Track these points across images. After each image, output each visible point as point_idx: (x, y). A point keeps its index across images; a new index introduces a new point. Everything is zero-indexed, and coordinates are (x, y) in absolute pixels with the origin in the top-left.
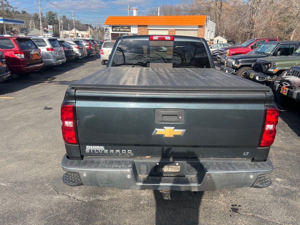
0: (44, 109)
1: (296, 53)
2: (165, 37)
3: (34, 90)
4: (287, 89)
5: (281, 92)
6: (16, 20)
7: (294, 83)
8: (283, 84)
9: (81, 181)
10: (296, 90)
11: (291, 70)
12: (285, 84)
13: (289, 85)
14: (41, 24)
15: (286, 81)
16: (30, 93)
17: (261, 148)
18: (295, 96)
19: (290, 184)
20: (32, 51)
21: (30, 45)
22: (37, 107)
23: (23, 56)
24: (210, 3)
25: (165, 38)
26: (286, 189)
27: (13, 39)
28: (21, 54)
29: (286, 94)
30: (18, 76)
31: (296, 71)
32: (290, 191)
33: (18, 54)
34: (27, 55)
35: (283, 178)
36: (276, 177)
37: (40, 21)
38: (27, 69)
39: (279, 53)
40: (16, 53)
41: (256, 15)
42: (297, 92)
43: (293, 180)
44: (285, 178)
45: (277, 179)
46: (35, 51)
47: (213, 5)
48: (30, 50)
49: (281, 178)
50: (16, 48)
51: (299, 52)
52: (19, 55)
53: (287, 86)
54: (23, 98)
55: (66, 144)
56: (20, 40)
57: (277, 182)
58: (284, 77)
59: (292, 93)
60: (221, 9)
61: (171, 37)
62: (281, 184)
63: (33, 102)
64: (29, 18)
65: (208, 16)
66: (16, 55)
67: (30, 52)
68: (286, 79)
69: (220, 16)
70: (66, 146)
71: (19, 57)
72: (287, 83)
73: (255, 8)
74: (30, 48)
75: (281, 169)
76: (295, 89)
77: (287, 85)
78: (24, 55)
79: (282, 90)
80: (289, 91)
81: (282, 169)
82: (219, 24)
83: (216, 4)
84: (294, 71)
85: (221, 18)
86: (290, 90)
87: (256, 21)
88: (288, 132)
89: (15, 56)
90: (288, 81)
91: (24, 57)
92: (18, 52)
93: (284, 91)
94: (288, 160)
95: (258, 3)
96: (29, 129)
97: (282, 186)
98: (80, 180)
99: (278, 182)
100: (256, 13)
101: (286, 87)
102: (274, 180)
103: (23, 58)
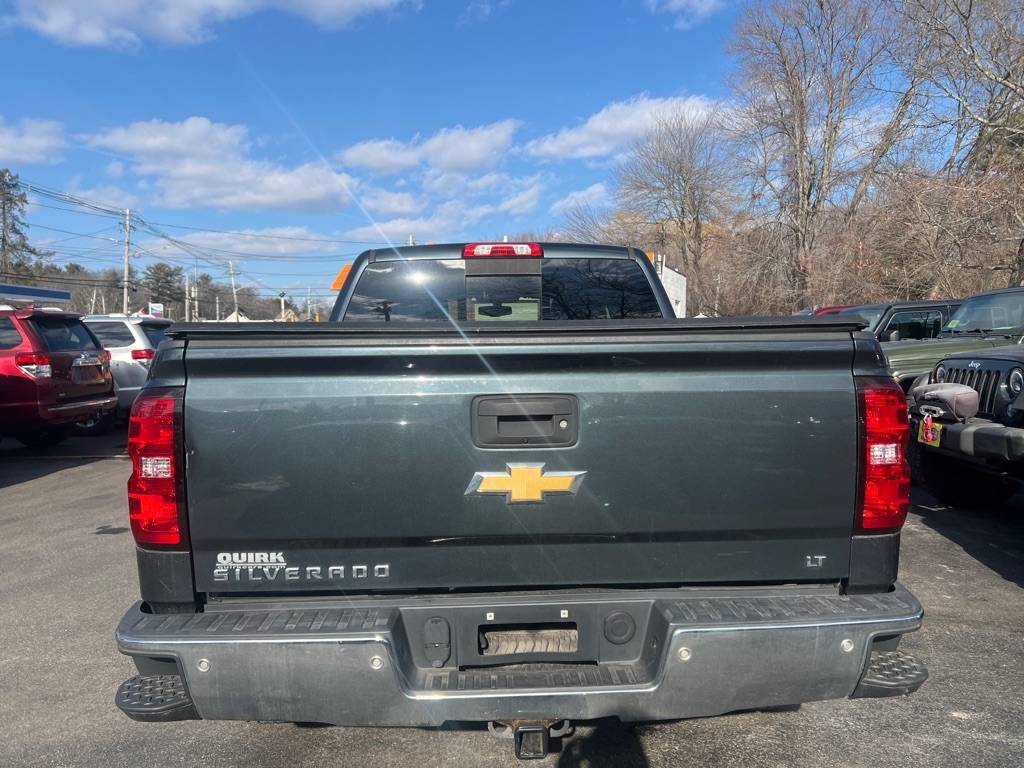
0: (97, 533)
1: (950, 331)
2: (514, 246)
3: (72, 480)
4: (939, 426)
5: (920, 440)
6: (45, 288)
7: (958, 402)
8: (923, 412)
9: (190, 697)
10: (968, 426)
11: (941, 368)
12: (927, 411)
13: (942, 412)
14: (126, 299)
15: (928, 400)
16: (55, 488)
17: (866, 537)
18: (968, 446)
19: (1006, 728)
20: (80, 357)
21: (75, 339)
22: (71, 527)
23: (46, 371)
24: (663, 220)
25: (514, 252)
26: (992, 745)
27: (19, 317)
28: (43, 364)
29: (936, 444)
30: (19, 445)
31: (958, 370)
32: (1010, 750)
33: (32, 364)
34: (62, 367)
35: (975, 711)
36: (949, 709)
37: (126, 290)
38: (58, 415)
39: (894, 334)
40: (24, 360)
41: (807, 248)
42: (972, 429)
43: (1014, 714)
44: (982, 709)
45: (955, 714)
46: (91, 356)
47: (672, 227)
48: (71, 353)
49: (967, 709)
50: (27, 346)
51: (957, 327)
52: (34, 367)
53: (935, 415)
54: (29, 505)
55: (142, 550)
56: (41, 321)
57: (957, 723)
58: (920, 391)
59: (957, 436)
60: (697, 236)
61: (531, 248)
62: (970, 728)
63: (60, 514)
64: (91, 282)
65: (659, 256)
66: (24, 369)
67: (72, 359)
68: (928, 395)
69: (698, 257)
70: (143, 561)
71: (32, 376)
72: (934, 408)
73: (803, 230)
74: (73, 346)
75: (964, 680)
76: (963, 422)
77: (934, 412)
78: (53, 368)
79: (920, 431)
80: (944, 430)
81: (969, 682)
82: (696, 281)
83: (683, 224)
84: (951, 370)
85: (703, 262)
86: (950, 427)
87: (809, 266)
88: (967, 568)
89: (19, 371)
90: (937, 401)
91: (48, 375)
92: (31, 359)
93: (930, 435)
94: (982, 652)
95: (808, 213)
96: (30, 594)
97: (975, 735)
98: (188, 694)
99: (960, 723)
100: (806, 243)
101: (934, 420)
102: (945, 717)
103: (47, 378)
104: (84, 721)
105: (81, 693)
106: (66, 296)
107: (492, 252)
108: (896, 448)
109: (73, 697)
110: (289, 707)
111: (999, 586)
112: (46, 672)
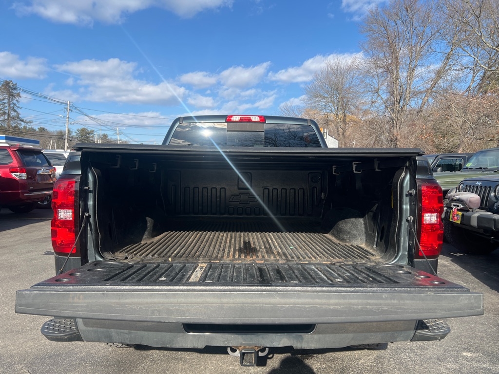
0: (44, 254)
1: (467, 168)
2: (251, 117)
3: (35, 229)
4: (460, 213)
5: (451, 220)
6: (27, 138)
7: (470, 202)
8: (452, 206)
9: (78, 330)
10: (475, 213)
11: (462, 185)
12: (454, 205)
13: (462, 206)
14: (66, 144)
15: (455, 200)
16: (26, 233)
17: (420, 260)
18: (474, 223)
19: (490, 361)
20: (41, 170)
21: (39, 161)
22: (32, 251)
23: (24, 176)
24: (328, 113)
25: (251, 120)
26: (482, 369)
27: (12, 150)
28: (23, 172)
29: (459, 222)
30: (12, 212)
31: (470, 186)
32: (491, 372)
33: (17, 172)
34: (32, 174)
35: (474, 352)
36: (462, 351)
37: (66, 140)
38: (29, 198)
39: (439, 169)
40: (14, 170)
41: (398, 128)
42: (476, 215)
43: (494, 354)
44: (478, 352)
45: (465, 354)
46: (47, 170)
47: (332, 116)
48: (38, 168)
49: (470, 351)
50: (14, 162)
51: (470, 166)
52: (18, 174)
53: (458, 208)
54: (12, 240)
55: (57, 256)
56: (23, 152)
57: (465, 358)
58: (451, 196)
59: (469, 218)
60: (344, 121)
61: (260, 118)
62: (471, 361)
63: (27, 244)
64: (50, 136)
65: (325, 130)
66: (13, 175)
67: (37, 171)
68: (455, 198)
69: (344, 131)
70: (57, 260)
71: (17, 178)
72: (458, 204)
73: (396, 119)
74: (38, 164)
75: (470, 337)
76: (472, 211)
77: (458, 206)
78: (28, 175)
79: (451, 215)
80: (463, 215)
81: (472, 338)
82: (343, 143)
83: (337, 115)
84: (467, 186)
85: (347, 133)
86: (465, 213)
87: (399, 137)
88: (473, 283)
89: (11, 176)
90: (460, 201)
91: (25, 178)
92: (17, 170)
93: (456, 218)
94: (479, 324)
95: (399, 111)
97: (474, 364)
98: (77, 328)
99: (467, 358)
100: (397, 126)
101: (458, 210)
102: (459, 355)
103: (25, 179)
104: (30, 344)
105: (30, 330)
106: (38, 142)
107: (240, 120)
108: (437, 215)
109: (26, 332)
110: (127, 336)
111: (488, 292)
112: (14, 319)
